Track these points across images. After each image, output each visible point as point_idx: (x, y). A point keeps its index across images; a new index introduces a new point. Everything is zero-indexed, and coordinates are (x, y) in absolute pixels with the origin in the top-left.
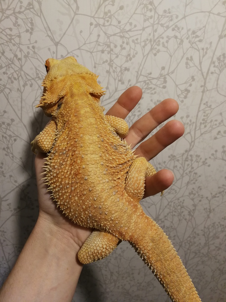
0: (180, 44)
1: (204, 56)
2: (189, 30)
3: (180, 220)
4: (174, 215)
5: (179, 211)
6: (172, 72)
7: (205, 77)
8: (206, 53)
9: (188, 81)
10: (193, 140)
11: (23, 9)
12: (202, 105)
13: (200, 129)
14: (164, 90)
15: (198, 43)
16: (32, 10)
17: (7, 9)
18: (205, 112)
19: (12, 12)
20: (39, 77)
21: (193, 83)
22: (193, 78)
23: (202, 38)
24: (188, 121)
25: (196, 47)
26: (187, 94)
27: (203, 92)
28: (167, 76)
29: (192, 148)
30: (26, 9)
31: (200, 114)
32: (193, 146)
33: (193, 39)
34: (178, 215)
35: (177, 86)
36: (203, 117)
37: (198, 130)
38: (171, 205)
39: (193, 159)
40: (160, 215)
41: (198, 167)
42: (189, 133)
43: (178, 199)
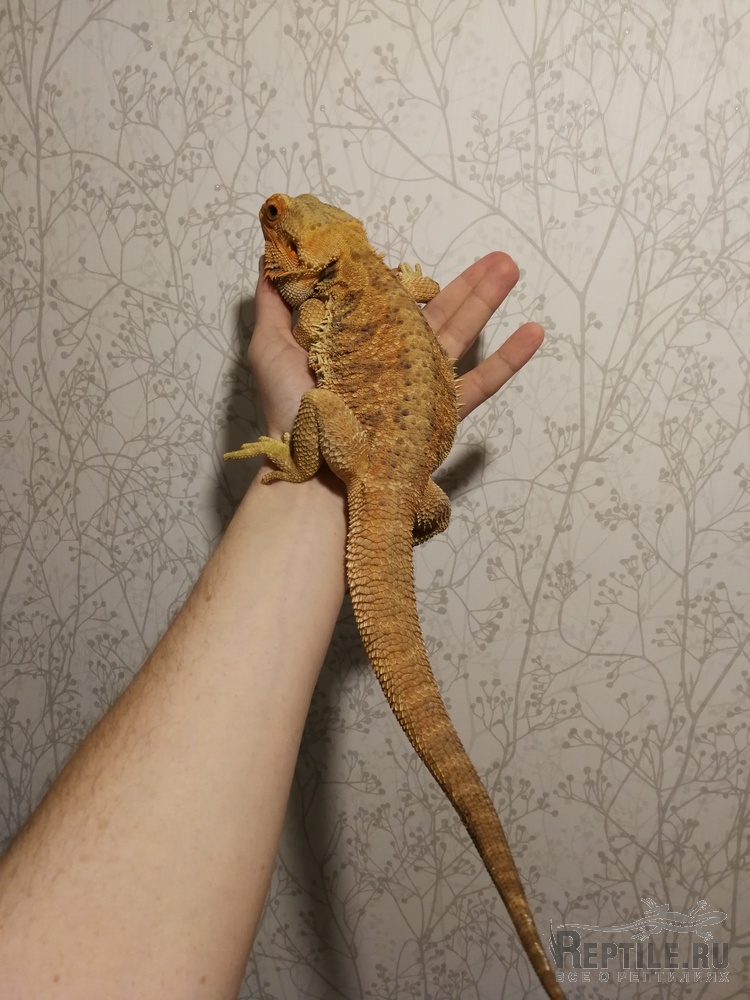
0: (473, 531)
1: (525, 561)
2: (492, 509)
3: (486, 958)
4: (471, 938)
5: (484, 928)
6: (460, 583)
7: (531, 603)
8: (530, 556)
9: (493, 605)
10: (511, 740)
11: (184, 440)
12: (528, 662)
13: (526, 715)
14: (442, 617)
15: (511, 535)
16: (198, 443)
17: (156, 437)
18: (535, 680)
19: (162, 442)
20: (191, 558)
21: (505, 612)
22: (504, 601)
23: (520, 527)
24: (497, 693)
25: (507, 542)
26: (492, 634)
27: (529, 633)
28: (447, 589)
29: (509, 760)
30: (189, 440)
31: (526, 680)
32: (512, 756)
33: (501, 527)
34: (481, 942)
35: (469, 612)
36: (531, 691)
37: (523, 717)
38: (461, 906)
39: (514, 788)
40: (431, 930)
41: (527, 812)
42: (502, 722)
43: (480, 893)
